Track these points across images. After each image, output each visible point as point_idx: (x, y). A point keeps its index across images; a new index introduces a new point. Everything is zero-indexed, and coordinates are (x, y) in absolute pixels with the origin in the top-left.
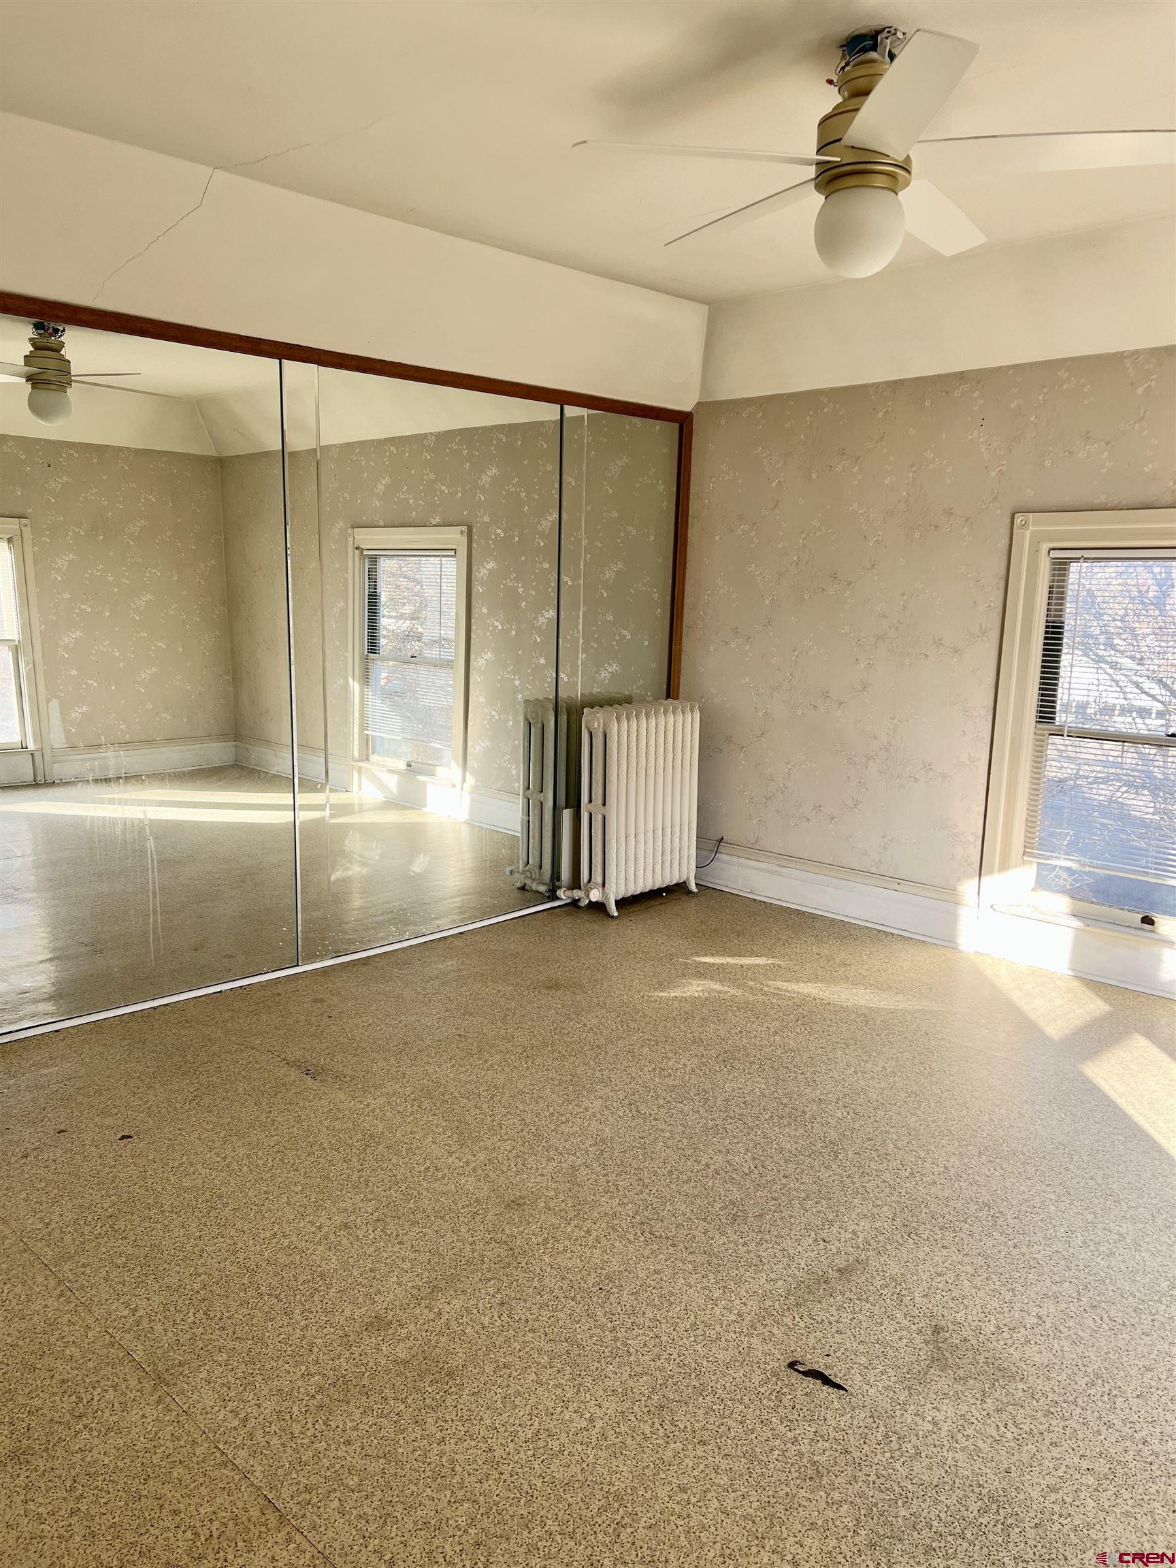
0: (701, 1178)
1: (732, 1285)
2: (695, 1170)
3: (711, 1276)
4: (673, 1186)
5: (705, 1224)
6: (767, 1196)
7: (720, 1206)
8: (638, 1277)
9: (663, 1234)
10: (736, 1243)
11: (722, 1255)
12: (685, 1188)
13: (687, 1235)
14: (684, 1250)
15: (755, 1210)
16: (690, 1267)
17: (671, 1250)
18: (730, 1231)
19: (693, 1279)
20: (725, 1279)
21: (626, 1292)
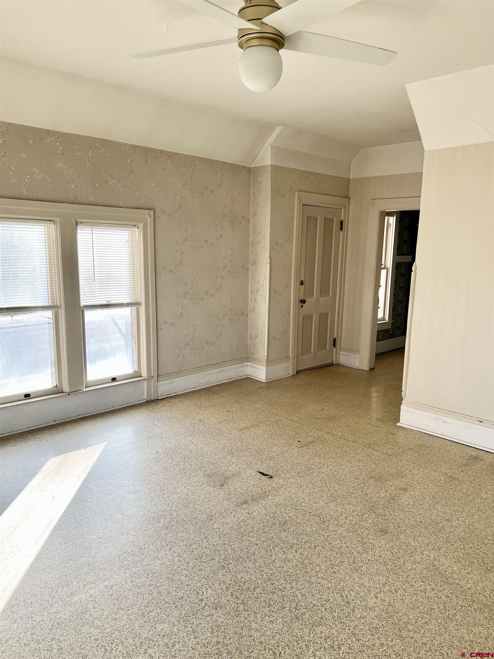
0: (299, 544)
1: (288, 498)
2: (303, 548)
3: (295, 501)
4: (313, 539)
5: (297, 521)
6: (269, 534)
7: (290, 529)
8: (322, 501)
9: (315, 517)
10: (285, 513)
11: (291, 508)
12: (307, 538)
13: (305, 516)
14: (306, 511)
15: (275, 527)
16: (303, 505)
17: (311, 511)
18: (287, 518)
19: (302, 500)
20: (290, 500)
21: (325, 497)
